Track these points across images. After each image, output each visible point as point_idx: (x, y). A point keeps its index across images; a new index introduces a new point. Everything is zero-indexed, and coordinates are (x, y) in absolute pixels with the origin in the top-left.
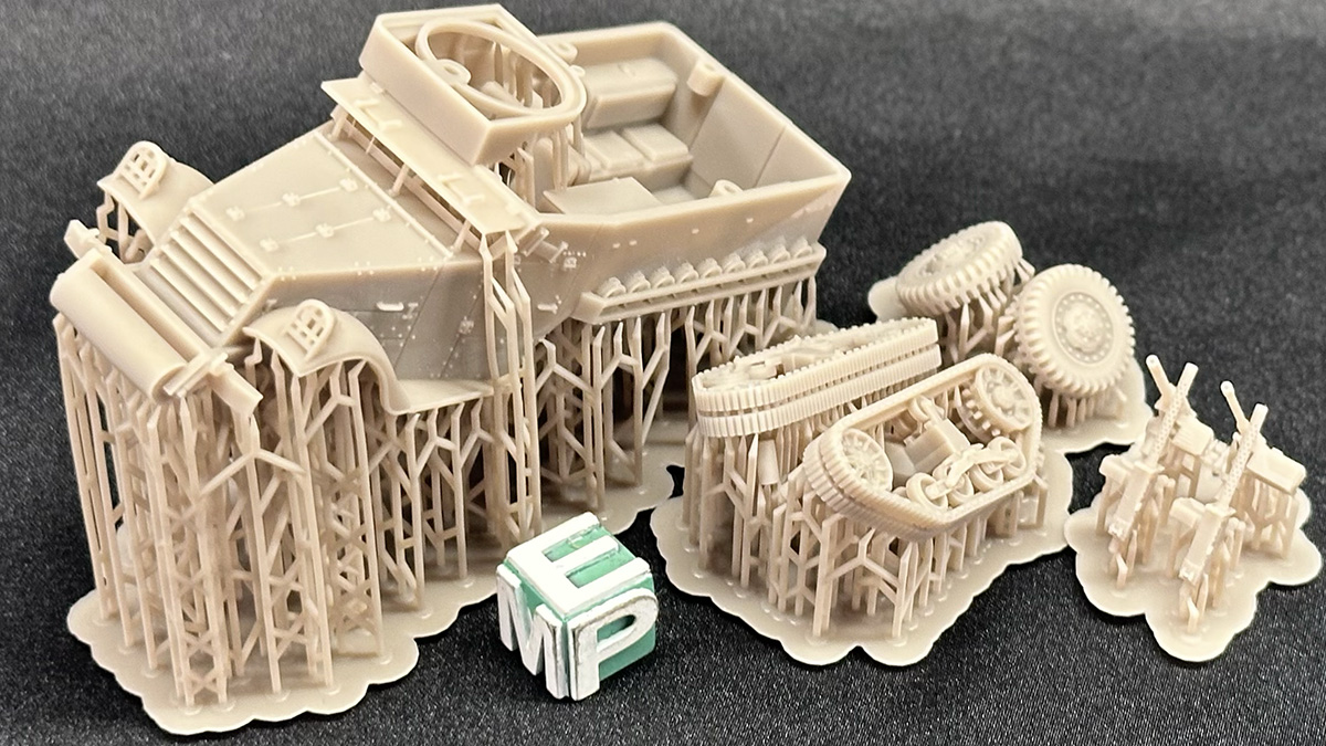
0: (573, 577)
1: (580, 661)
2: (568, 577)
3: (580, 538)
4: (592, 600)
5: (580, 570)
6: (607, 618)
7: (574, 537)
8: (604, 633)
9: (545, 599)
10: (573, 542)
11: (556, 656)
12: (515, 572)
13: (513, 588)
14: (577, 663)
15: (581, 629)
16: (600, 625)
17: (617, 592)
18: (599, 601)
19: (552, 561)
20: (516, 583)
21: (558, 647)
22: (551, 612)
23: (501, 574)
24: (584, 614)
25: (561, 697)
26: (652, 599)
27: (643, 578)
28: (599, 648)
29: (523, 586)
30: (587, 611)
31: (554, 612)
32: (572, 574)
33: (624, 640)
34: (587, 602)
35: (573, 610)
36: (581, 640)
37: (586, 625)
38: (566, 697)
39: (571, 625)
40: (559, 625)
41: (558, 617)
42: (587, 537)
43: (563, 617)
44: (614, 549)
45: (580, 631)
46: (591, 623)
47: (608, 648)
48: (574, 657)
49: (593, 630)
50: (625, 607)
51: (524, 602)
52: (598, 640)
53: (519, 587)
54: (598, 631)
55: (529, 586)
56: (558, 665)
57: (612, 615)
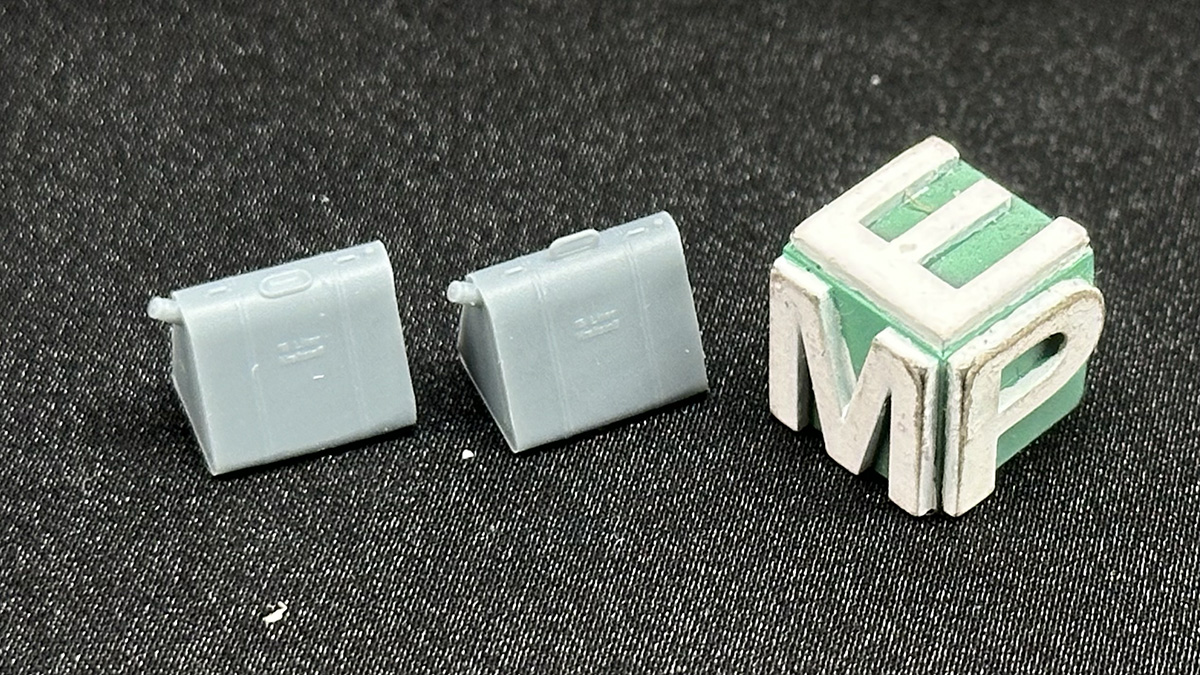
0: (940, 266)
1: (970, 437)
2: (926, 266)
3: (926, 189)
4: (990, 309)
5: (946, 252)
6: (1020, 344)
7: (914, 186)
8: (1013, 373)
9: (891, 316)
10: (913, 197)
11: (922, 429)
12: (813, 268)
13: (815, 300)
14: (963, 443)
15: (976, 369)
16: (1008, 358)
17: (1032, 289)
18: (1002, 309)
19: (887, 240)
20: (820, 289)
21: (928, 412)
22: (908, 339)
23: (783, 273)
24: (978, 341)
25: (922, 512)
26: (1096, 296)
27: (1078, 256)
28: (1001, 409)
29: (836, 295)
30: (982, 331)
31: (914, 340)
32: (932, 261)
33: (1042, 385)
34: (979, 314)
35: (956, 332)
36: (976, 393)
38: (931, 511)
39: (958, 362)
40: (931, 365)
41: (928, 350)
42: (939, 189)
43: (937, 349)
44: (1004, 204)
45: (974, 374)
46: (993, 357)
47: (1016, 404)
48: (960, 429)
49: (995, 369)
50: (1048, 319)
51: (841, 327)
52: (1002, 389)
53: (828, 296)
54: (1003, 370)
55: (850, 293)
56: (924, 448)
57: (1030, 337)
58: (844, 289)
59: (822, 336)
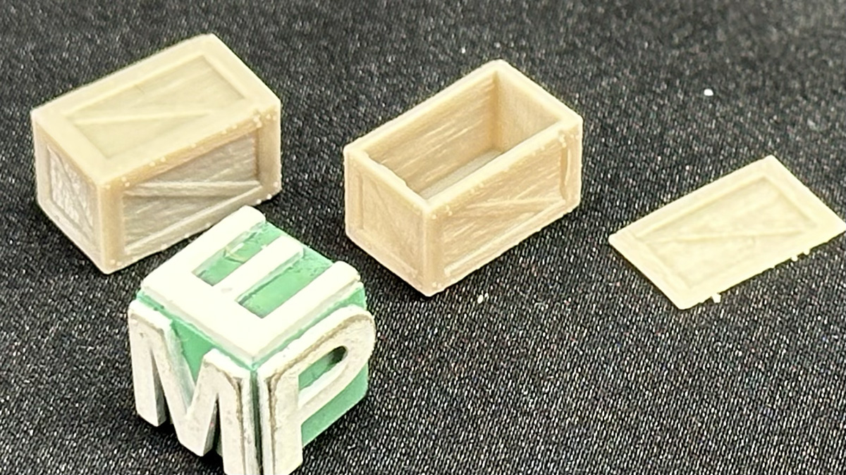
0: (250, 303)
1: (278, 425)
2: (241, 303)
3: (240, 246)
4: (286, 332)
5: (256, 292)
6: (310, 356)
7: (232, 244)
8: (307, 379)
9: (214, 341)
10: (232, 252)
11: (242, 421)
12: (159, 308)
13: (161, 332)
14: (273, 430)
15: (279, 376)
16: (302, 367)
17: (318, 316)
18: (295, 332)
19: (212, 285)
20: (165, 324)
21: (246, 409)
22: (228, 358)
23: (137, 312)
24: (279, 355)
26: (367, 319)
27: (352, 290)
28: (302, 402)
29: (174, 326)
30: (281, 349)
31: (233, 358)
32: (245, 299)
33: (331, 385)
34: (280, 336)
35: (261, 350)
36: (277, 394)
37: (285, 371)
39: (263, 373)
40: (245, 376)
41: (241, 364)
42: (251, 244)
43: (249, 363)
44: (297, 255)
45: (277, 380)
46: (291, 366)
47: (313, 399)
48: (270, 420)
49: (294, 376)
50: (331, 337)
51: (181, 350)
52: (300, 389)
53: (170, 328)
54: (300, 376)
55: (186, 325)
56: (246, 435)
57: (318, 350)
58: (182, 323)
59: (168, 356)
